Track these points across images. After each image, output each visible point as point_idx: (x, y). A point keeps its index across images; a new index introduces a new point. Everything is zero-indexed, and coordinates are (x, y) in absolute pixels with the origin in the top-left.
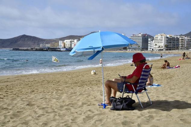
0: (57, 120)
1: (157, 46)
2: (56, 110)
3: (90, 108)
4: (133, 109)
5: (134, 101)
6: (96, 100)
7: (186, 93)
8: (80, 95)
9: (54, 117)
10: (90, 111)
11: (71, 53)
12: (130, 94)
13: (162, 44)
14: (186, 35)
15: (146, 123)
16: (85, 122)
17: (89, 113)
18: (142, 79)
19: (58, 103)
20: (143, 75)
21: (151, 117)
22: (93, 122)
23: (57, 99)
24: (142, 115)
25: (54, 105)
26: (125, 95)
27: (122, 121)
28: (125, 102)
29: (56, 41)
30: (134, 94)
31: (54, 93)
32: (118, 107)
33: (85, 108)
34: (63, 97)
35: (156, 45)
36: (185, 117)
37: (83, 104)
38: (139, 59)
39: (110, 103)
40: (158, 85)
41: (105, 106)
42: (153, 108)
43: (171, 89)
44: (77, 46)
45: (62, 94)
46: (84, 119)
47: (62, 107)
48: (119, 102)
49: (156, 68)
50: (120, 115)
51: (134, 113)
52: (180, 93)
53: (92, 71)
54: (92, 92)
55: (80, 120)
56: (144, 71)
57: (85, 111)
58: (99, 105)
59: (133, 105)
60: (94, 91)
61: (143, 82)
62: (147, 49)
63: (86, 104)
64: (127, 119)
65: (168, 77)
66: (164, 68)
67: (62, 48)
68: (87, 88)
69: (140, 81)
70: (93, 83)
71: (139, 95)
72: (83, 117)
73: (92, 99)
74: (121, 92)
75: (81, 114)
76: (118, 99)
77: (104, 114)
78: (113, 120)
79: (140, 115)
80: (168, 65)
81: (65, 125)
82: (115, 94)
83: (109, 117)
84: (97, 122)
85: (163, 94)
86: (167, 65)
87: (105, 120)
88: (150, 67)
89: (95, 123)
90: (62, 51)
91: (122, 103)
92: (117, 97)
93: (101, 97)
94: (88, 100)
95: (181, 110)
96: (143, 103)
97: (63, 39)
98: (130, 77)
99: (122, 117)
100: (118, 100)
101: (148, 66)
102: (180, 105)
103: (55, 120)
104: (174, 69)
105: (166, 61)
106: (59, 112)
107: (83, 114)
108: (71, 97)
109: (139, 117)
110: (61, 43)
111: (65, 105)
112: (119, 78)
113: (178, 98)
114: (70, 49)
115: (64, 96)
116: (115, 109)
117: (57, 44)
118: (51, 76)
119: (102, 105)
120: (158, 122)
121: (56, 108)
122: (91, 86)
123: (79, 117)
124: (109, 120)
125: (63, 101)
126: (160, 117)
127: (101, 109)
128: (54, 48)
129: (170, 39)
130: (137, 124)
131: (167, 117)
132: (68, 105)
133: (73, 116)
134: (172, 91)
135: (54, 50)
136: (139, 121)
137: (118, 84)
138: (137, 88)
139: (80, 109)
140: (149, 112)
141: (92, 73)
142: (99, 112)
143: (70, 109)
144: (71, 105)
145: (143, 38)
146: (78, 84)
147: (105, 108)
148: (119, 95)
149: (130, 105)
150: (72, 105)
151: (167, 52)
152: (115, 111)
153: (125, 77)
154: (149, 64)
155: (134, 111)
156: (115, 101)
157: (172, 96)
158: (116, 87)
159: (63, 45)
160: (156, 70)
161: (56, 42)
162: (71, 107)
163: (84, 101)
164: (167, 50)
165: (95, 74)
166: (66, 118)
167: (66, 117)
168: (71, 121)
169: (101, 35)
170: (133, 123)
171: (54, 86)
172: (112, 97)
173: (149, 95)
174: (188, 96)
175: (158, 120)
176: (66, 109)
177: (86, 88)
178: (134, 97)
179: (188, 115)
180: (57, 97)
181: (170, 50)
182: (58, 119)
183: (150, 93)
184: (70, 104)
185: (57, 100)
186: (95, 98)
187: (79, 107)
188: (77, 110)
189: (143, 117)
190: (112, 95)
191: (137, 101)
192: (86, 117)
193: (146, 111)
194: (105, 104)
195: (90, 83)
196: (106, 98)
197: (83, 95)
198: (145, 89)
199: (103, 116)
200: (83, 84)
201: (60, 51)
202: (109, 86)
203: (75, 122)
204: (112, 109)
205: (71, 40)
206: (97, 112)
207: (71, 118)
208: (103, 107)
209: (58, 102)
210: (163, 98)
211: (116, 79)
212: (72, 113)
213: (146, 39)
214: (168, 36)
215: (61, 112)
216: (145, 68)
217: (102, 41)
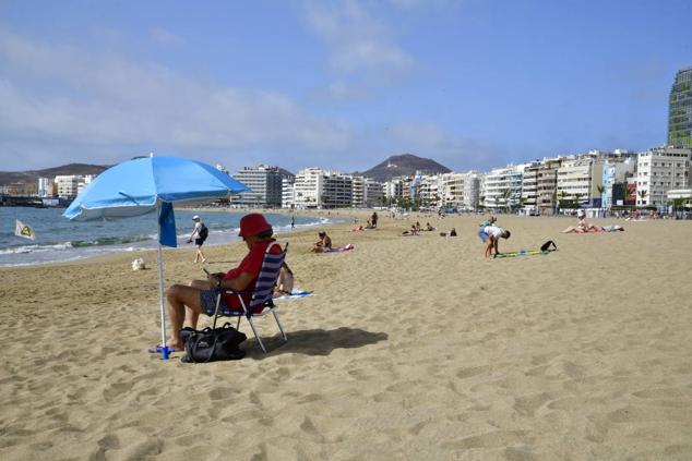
0: (25, 400)
1: (302, 198)
2: (21, 374)
3: (125, 360)
4: (239, 355)
5: (243, 336)
6: (144, 339)
7: (365, 309)
8: (97, 326)
9: (14, 394)
10: (124, 368)
11: (69, 214)
12: (233, 320)
13: (315, 194)
14: (366, 175)
15: (271, 388)
16: (107, 400)
17: (122, 374)
18: (264, 279)
19: (28, 354)
20: (267, 270)
21: (284, 372)
22: (130, 397)
23: (29, 341)
24: (262, 370)
25: (18, 360)
26: (221, 322)
27: (211, 388)
28: (221, 339)
29: (31, 178)
30: (244, 318)
31: (20, 324)
32: (202, 353)
33: (112, 361)
34: (46, 336)
35: (300, 195)
36: (359, 366)
37: (106, 350)
38: (255, 229)
40: (305, 293)
41: (167, 353)
42: (288, 349)
43: (332, 302)
44: (90, 194)
45: (44, 326)
46: (106, 392)
47: (40, 362)
48: (203, 340)
49: (300, 251)
50: (206, 373)
51: (242, 366)
52: (352, 311)
53: (135, 263)
54: (133, 318)
55: (94, 396)
56: (269, 260)
57: (110, 370)
58: (151, 352)
59: (242, 345)
60: (138, 314)
61: (266, 288)
62: (279, 205)
63: (113, 350)
64: (224, 384)
65: (327, 271)
66: (318, 250)
67: (48, 198)
68: (120, 308)
69: (257, 285)
70: (136, 291)
71: (256, 319)
72: (104, 385)
73: (132, 336)
74: (210, 315)
75: (97, 380)
76: (203, 332)
77: (164, 373)
78: (187, 389)
79: (257, 371)
80: (328, 244)
81: (48, 413)
82: (195, 320)
83: (177, 380)
84: (142, 398)
85: (314, 314)
86: (325, 244)
87: (166, 389)
88: (283, 249)
89: (138, 399)
90: (47, 207)
91: (211, 344)
92: (199, 328)
93: (158, 329)
94: (120, 339)
95: (352, 350)
96: (267, 340)
97: (50, 173)
98: (234, 274)
99: (213, 377)
100: (202, 335)
101: (277, 246)
102: (350, 338)
103: (15, 403)
104: (342, 254)
105: (322, 235)
106: (32, 377)
107: (103, 378)
108: (71, 333)
109: (254, 376)
110: (43, 183)
111: (51, 359)
112: (206, 279)
113: (348, 323)
114: (65, 203)
115: (49, 334)
116: (194, 358)
117: (31, 185)
118: (11, 277)
119: (159, 351)
120: (299, 382)
121: (22, 368)
122: (132, 302)
123: (93, 388)
124: (176, 389)
125: (47, 347)
126: (304, 370)
127: (156, 361)
128: (22, 198)
129: (332, 181)
130: (248, 392)
131: (320, 369)
132: (60, 357)
133: (74, 386)
134: (335, 306)
135: (24, 202)
136: (254, 384)
137: (203, 293)
138: (251, 304)
139: (94, 365)
140: (278, 362)
141: (135, 266)
142: (150, 371)
143: (65, 368)
144: (71, 356)
145: (268, 177)
146: (95, 299)
147: (167, 357)
148: (204, 321)
149: (231, 346)
150: (74, 356)
151: (326, 211)
152: (193, 365)
153: (220, 276)
154: (281, 242)
155: (243, 361)
156: (195, 338)
157: (333, 317)
159: (49, 190)
160: (300, 256)
161: (29, 182)
162: (70, 360)
163: (107, 344)
164: (325, 207)
165: (143, 268)
166: (54, 392)
167: (53, 390)
168: (66, 400)
169: (154, 165)
170: (238, 392)
171: (18, 305)
172: (187, 329)
173: (281, 318)
174: (369, 316)
175: (298, 378)
176: (55, 369)
177: (116, 306)
178: (245, 326)
179: (366, 359)
180: (26, 335)
181: (332, 207)
182: (28, 400)
183: (283, 313)
184: (66, 353)
185: (28, 345)
186: (141, 332)
187: (95, 360)
188: (85, 370)
189: (263, 376)
190: (187, 323)
191: (250, 335)
192: (113, 385)
193: (271, 360)
194: (166, 348)
195: (129, 293)
196: (171, 332)
197: (107, 326)
198: (271, 305)
199: (158, 380)
200: (107, 296)
201: (41, 206)
202: (180, 299)
203: (82, 403)
204: (185, 360)
205: (73, 177)
206: (144, 371)
207: (69, 390)
208: (162, 355)
209: (28, 349)
210: (313, 325)
211: (196, 282)
212: (72, 378)
213: (276, 181)
214: (328, 174)
215: (39, 379)
216: (271, 252)
217: (157, 182)
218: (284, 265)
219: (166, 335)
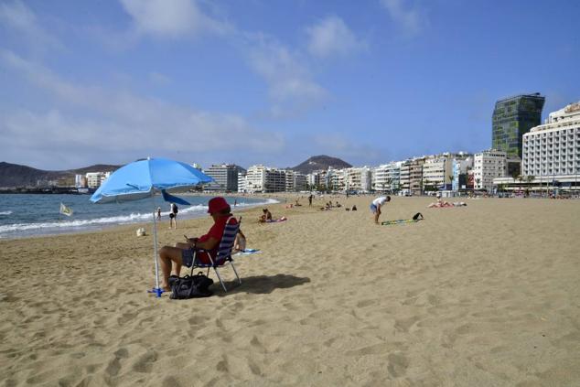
0: (66, 325)
1: (252, 186)
2: (64, 306)
3: (131, 297)
4: (209, 294)
5: (211, 281)
6: (145, 283)
7: (294, 262)
8: (114, 275)
9: (60, 320)
10: (131, 303)
11: (94, 199)
12: (204, 270)
13: (260, 182)
14: (295, 169)
15: (231, 316)
16: (121, 325)
17: (129, 307)
18: (225, 242)
19: (68, 293)
20: (227, 235)
21: (239, 305)
22: (135, 323)
23: (69, 285)
24: (225, 304)
25: (62, 298)
26: (196, 271)
27: (190, 317)
28: (196, 284)
29: (70, 174)
30: (212, 268)
31: (63, 273)
32: (184, 293)
33: (123, 298)
34: (80, 281)
35: (250, 183)
36: (290, 301)
37: (119, 291)
38: (219, 208)
39: (169, 288)
40: (253, 251)
41: (160, 292)
42: (242, 290)
43: (272, 257)
44: (109, 185)
45: (79, 274)
46: (119, 319)
47: (76, 299)
48: (184, 284)
49: (251, 222)
50: (186, 306)
51: (211, 301)
52: (285, 263)
53: (139, 231)
54: (137, 269)
55: (111, 322)
56: (228, 229)
57: (122, 305)
58: (149, 292)
59: (210, 287)
60: (141, 267)
61: (226, 248)
62: (236, 190)
63: (124, 291)
64: (199, 314)
65: (269, 236)
66: (263, 221)
67: (82, 188)
68: (128, 262)
69: (221, 246)
70: (140, 251)
71: (220, 269)
72: (118, 315)
73: (137, 281)
75: (113, 311)
76: (184, 278)
77: (158, 306)
78: (172, 318)
79: (221, 304)
80: (270, 217)
81: (82, 333)
82: (178, 270)
83: (167, 311)
84: (143, 323)
85: (260, 265)
86: (267, 217)
87: (159, 318)
89: (140, 324)
90: (81, 194)
91: (190, 285)
92: (182, 275)
93: (154, 277)
94: (128, 283)
95: (285, 290)
96: (227, 284)
97: (83, 171)
98: (205, 238)
99: (191, 310)
100: (183, 281)
101: (234, 219)
102: (285, 282)
103: (61, 326)
104: (279, 224)
105: (265, 211)
106: (71, 309)
107: (118, 310)
108: (96, 279)
109: (219, 308)
110: (78, 178)
111: (83, 297)
112: (185, 242)
113: (283, 271)
114: (92, 191)
115: (82, 280)
116: (177, 296)
117: (70, 179)
118: (58, 242)
119: (154, 292)
120: (250, 312)
121: (65, 303)
122: (136, 257)
123: (111, 317)
124: (166, 317)
125: (81, 289)
126: (253, 304)
127: (153, 299)
128: (65, 188)
129: (272, 174)
130: (215, 319)
131: (264, 303)
132: (89, 296)
133: (98, 315)
134: (274, 259)
135: (66, 191)
136: (219, 314)
137: (184, 252)
138: (217, 259)
139: (111, 301)
140: (236, 298)
141: (139, 233)
142: (149, 305)
143: (93, 303)
144: (96, 295)
145: (229, 173)
146: (112, 255)
147: (160, 296)
148: (185, 271)
149: (203, 288)
150: (98, 294)
151: (268, 194)
152: (178, 301)
153: (195, 240)
154: (236, 216)
155: (211, 298)
156: (178, 283)
157: (273, 267)
158: (180, 256)
159: (82, 183)
160: (250, 226)
161: (70, 177)
162: (96, 298)
163: (120, 287)
164: (268, 192)
165: (144, 234)
166: (85, 319)
167: (84, 318)
168: (94, 325)
169: (150, 165)
170: (208, 319)
171: (62, 260)
172: (173, 276)
173: (238, 269)
174: (297, 266)
175: (249, 309)
176: (86, 303)
177: (127, 261)
178: (213, 274)
179: (294, 296)
180: (67, 280)
181: (272, 191)
182: (68, 324)
183: (238, 265)
184: (92, 293)
185: (69, 288)
186: (142, 279)
187: (112, 298)
188: (106, 304)
189: (225, 308)
190: (173, 272)
191: (216, 280)
192: (125, 315)
193: (231, 297)
194: (159, 290)
195: (135, 252)
196: (162, 278)
197: (120, 274)
198: (231, 260)
199: (154, 311)
200: (120, 254)
201: (77, 193)
202: (168, 256)
203: (103, 327)
204: (172, 298)
205: (98, 173)
206: (145, 305)
207: (95, 318)
208: (157, 294)
209: (69, 290)
210: (259, 273)
211: (179, 244)
212: (98, 310)
213: (233, 174)
214: (269, 169)
215: (76, 310)
216: (229, 224)
217: (152, 176)
218: (239, 231)
219: (159, 280)
